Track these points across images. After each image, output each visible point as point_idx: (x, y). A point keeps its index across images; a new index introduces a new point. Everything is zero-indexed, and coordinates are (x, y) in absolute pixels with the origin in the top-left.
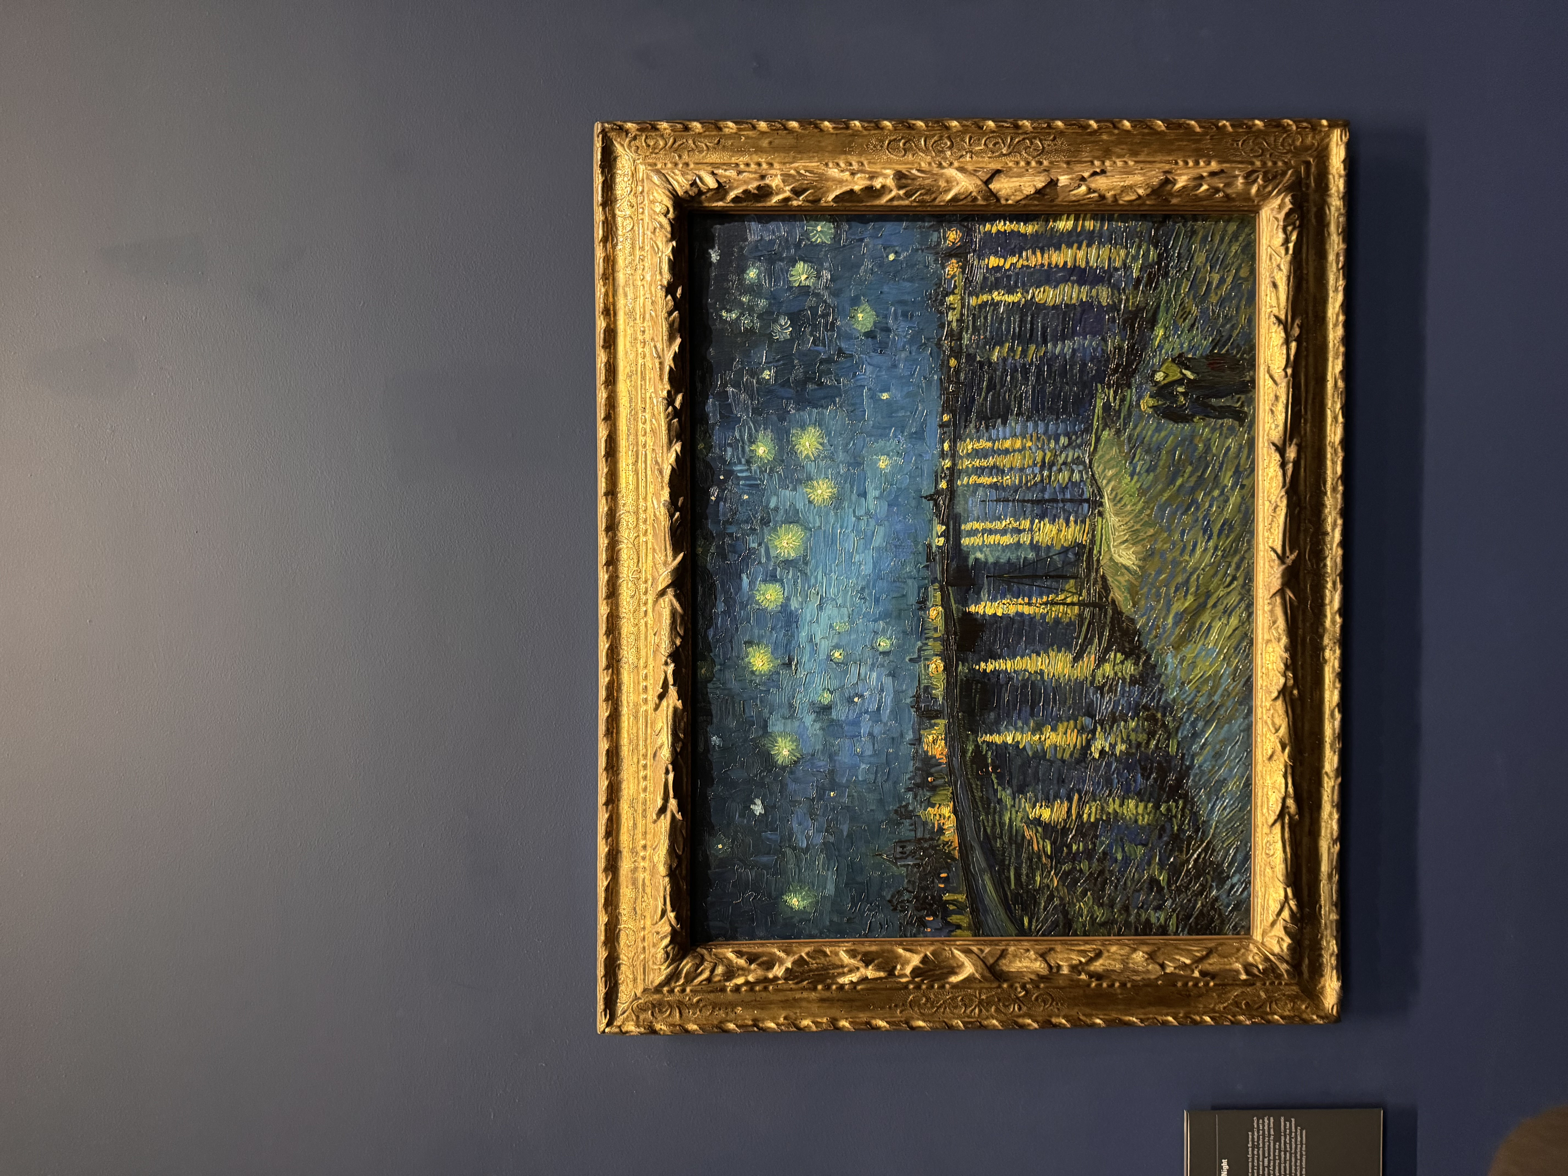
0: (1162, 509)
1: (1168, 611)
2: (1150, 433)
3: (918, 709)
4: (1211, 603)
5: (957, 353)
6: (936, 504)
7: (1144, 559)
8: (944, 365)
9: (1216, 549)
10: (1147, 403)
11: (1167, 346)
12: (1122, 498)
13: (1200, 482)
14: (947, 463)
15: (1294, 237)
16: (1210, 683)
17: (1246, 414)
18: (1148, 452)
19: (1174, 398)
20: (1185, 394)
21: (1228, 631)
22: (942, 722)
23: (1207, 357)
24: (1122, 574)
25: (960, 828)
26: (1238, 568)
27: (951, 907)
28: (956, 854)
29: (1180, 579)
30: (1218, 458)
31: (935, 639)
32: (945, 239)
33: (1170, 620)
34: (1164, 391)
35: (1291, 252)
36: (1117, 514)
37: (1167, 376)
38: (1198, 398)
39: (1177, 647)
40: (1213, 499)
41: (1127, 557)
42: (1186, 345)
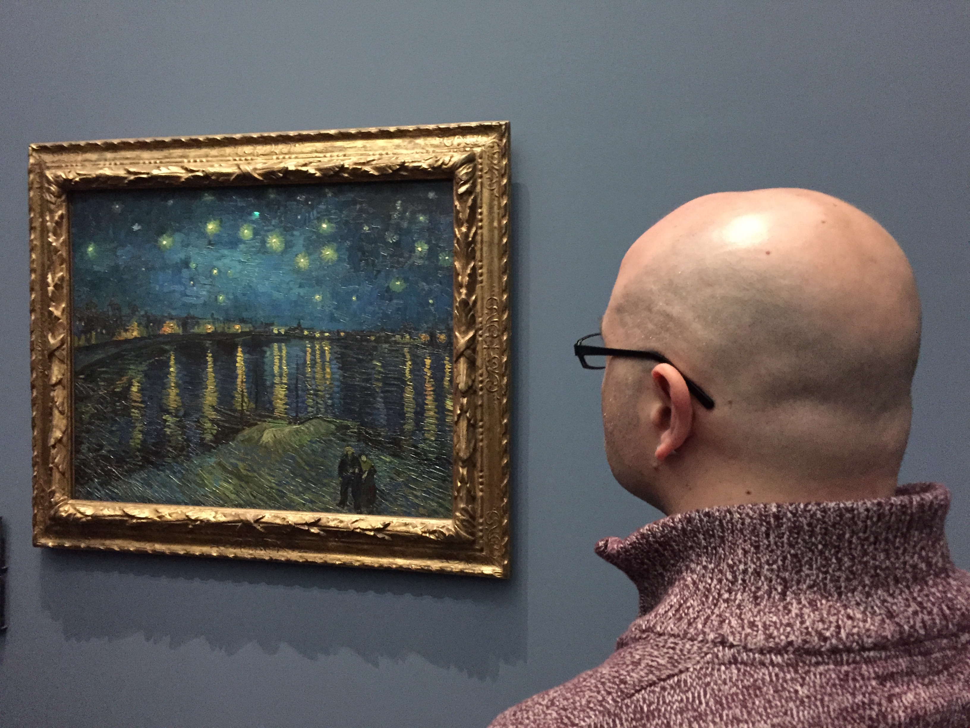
0: (293, 458)
1: (238, 460)
2: (333, 452)
3: (187, 318)
4: (243, 484)
5: (378, 340)
6: (296, 329)
7: (265, 447)
8: (371, 333)
9: (271, 488)
10: (350, 450)
11: (381, 463)
12: (297, 435)
13: (306, 481)
14: (318, 335)
15: (432, 537)
16: (200, 482)
17: (343, 508)
18: (323, 450)
19: (353, 467)
20: (354, 473)
21: (228, 493)
22: (180, 331)
23: (374, 486)
24: (257, 435)
25: (127, 341)
26: (262, 500)
27: (89, 336)
28: (115, 339)
29: (255, 467)
30: (320, 491)
31: (224, 328)
32: (441, 333)
33: (233, 461)
34: (355, 461)
35: (424, 535)
36: (290, 432)
37: (365, 462)
38: (352, 480)
39: (219, 464)
40: (297, 487)
41: (267, 437)
42: (380, 474)
